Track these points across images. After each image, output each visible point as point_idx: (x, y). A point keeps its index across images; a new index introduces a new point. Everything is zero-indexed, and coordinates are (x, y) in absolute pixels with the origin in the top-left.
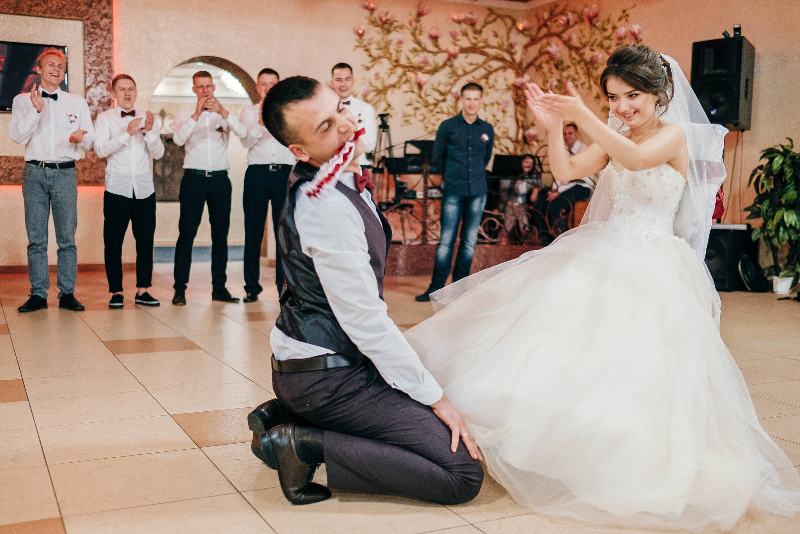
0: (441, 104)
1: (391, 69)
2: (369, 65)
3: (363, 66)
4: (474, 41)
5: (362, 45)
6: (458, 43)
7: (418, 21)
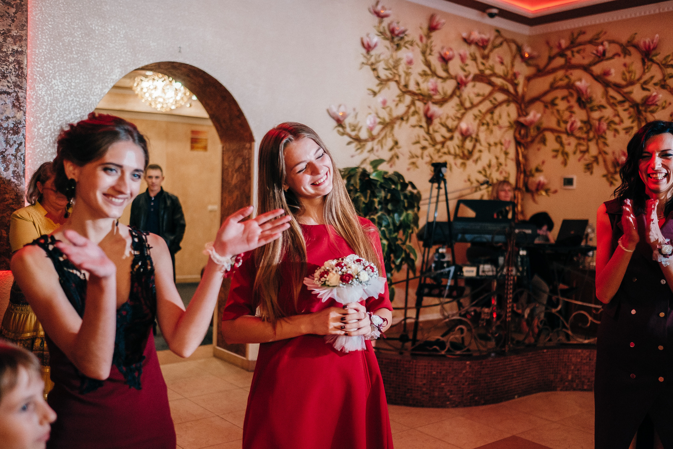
0: (449, 143)
1: (399, 96)
2: (376, 89)
3: (369, 89)
4: (482, 67)
5: (370, 62)
6: (466, 68)
7: (428, 37)
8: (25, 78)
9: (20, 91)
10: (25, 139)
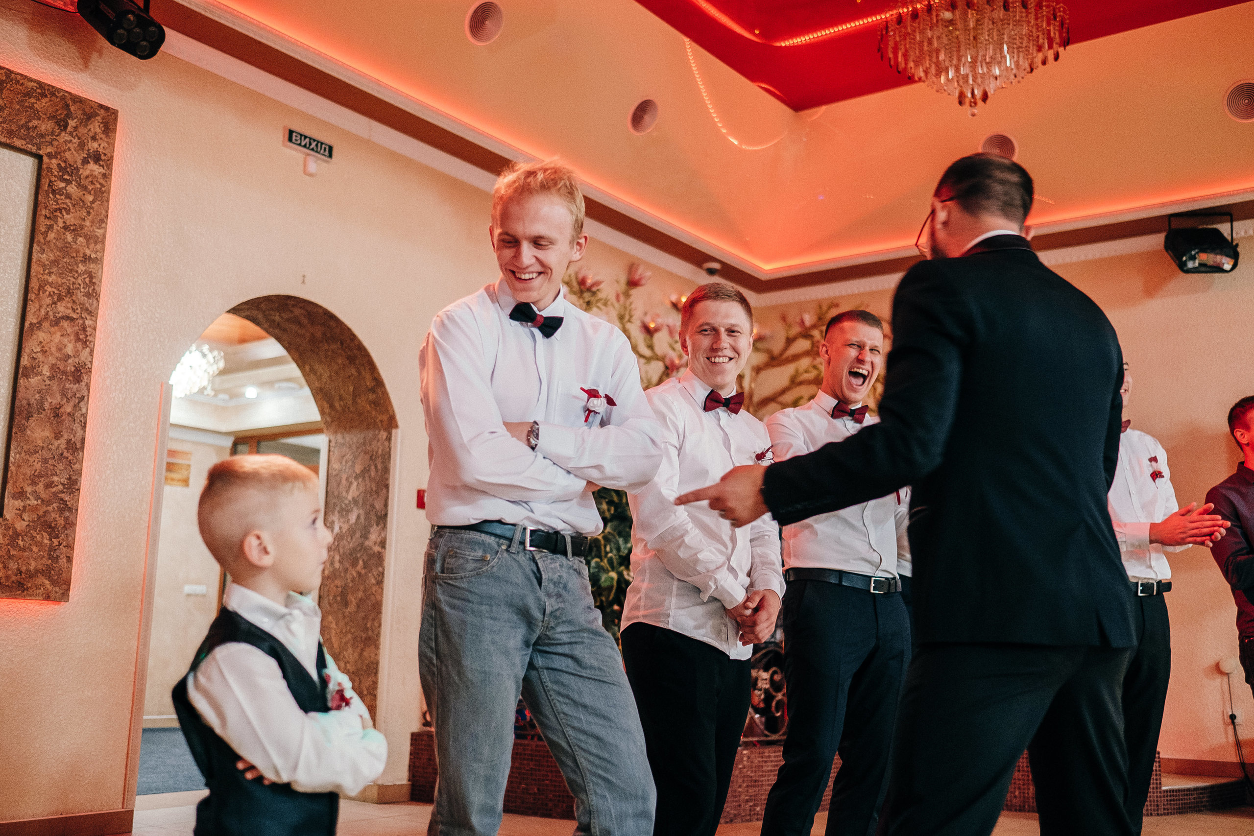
7: (627, 295)
8: (97, 299)
9: (88, 317)
10: (89, 390)
